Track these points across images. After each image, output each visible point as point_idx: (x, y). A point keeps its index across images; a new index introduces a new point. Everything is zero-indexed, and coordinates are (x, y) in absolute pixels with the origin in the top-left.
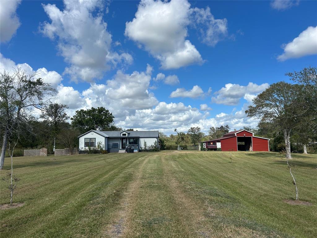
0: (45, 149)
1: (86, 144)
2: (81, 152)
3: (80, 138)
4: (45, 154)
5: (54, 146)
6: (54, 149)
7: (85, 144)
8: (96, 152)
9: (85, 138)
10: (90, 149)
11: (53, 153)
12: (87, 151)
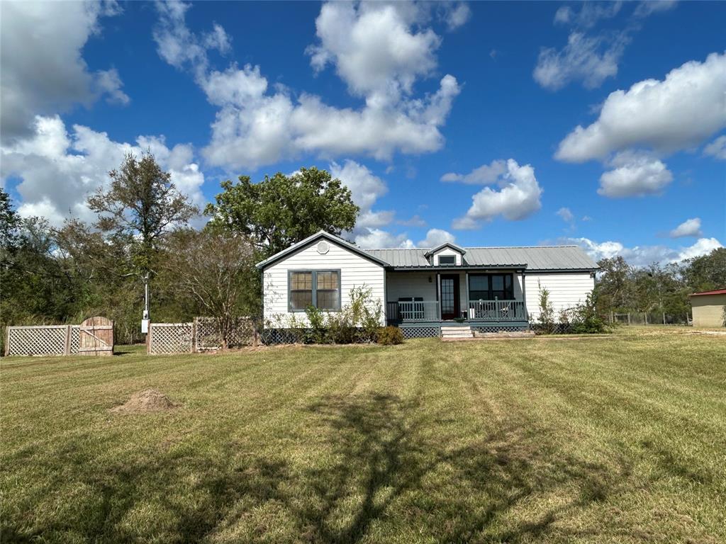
0: (105, 325)
1: (299, 298)
2: (275, 336)
3: (267, 272)
4: (105, 347)
5: (146, 312)
6: (145, 324)
7: (290, 299)
8: (347, 335)
9: (289, 272)
10: (315, 322)
11: (141, 339)
12: (304, 330)
